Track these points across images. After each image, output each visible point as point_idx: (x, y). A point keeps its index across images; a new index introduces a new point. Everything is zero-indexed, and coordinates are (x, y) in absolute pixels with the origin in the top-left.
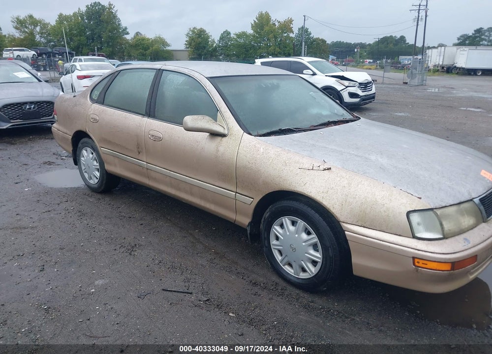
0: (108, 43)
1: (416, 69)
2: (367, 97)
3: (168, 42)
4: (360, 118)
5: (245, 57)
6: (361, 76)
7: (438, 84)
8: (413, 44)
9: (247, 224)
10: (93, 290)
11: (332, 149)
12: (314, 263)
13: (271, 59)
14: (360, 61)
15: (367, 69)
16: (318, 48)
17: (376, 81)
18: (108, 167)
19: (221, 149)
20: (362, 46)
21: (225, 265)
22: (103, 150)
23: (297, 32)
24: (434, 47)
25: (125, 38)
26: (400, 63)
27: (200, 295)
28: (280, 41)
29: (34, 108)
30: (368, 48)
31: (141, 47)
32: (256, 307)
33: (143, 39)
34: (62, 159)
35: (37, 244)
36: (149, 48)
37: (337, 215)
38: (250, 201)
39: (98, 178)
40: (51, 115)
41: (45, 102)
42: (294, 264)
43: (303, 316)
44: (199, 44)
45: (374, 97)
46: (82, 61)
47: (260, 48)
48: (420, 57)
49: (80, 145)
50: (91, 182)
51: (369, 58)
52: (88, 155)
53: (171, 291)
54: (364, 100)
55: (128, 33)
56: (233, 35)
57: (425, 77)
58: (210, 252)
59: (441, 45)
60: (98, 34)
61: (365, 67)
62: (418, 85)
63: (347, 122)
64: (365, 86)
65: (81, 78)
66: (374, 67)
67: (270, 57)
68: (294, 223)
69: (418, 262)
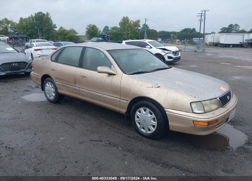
0: (46, 32)
1: (200, 44)
2: (177, 58)
3: (77, 32)
4: (172, 67)
5: (116, 39)
6: (174, 48)
7: (211, 52)
8: (199, 32)
9: (125, 112)
10: (60, 141)
11: (160, 79)
12: (154, 126)
13: (130, 41)
14: (173, 41)
15: (177, 44)
16: (153, 35)
17: (181, 50)
18: (59, 91)
19: (114, 80)
20: (174, 33)
21: (116, 130)
22: (57, 83)
23: (142, 27)
24: (209, 34)
25: (55, 30)
26: (193, 41)
27: (106, 142)
28: (134, 31)
29: (17, 65)
30: (177, 34)
31: (63, 34)
32: (130, 145)
33: (64, 30)
34: (33, 89)
35: (31, 125)
36: (67, 35)
37: (163, 105)
38: (126, 102)
39: (54, 96)
40: (25, 68)
41: (22, 62)
42: (145, 128)
43: (150, 148)
44: (93, 32)
45: (180, 58)
46: (35, 42)
47: (124, 35)
48: (202, 38)
49: (45, 81)
50: (50, 98)
51: (178, 39)
52: (49, 86)
53: (93, 141)
54: (175, 60)
55: (56, 27)
56: (110, 28)
57: (205, 48)
58: (108, 126)
59: (213, 33)
60: (41, 28)
61: (176, 44)
62: (202, 52)
63: (167, 69)
64: (175, 53)
65: (36, 50)
66: (180, 43)
67: (130, 39)
68: (145, 110)
69: (195, 123)
